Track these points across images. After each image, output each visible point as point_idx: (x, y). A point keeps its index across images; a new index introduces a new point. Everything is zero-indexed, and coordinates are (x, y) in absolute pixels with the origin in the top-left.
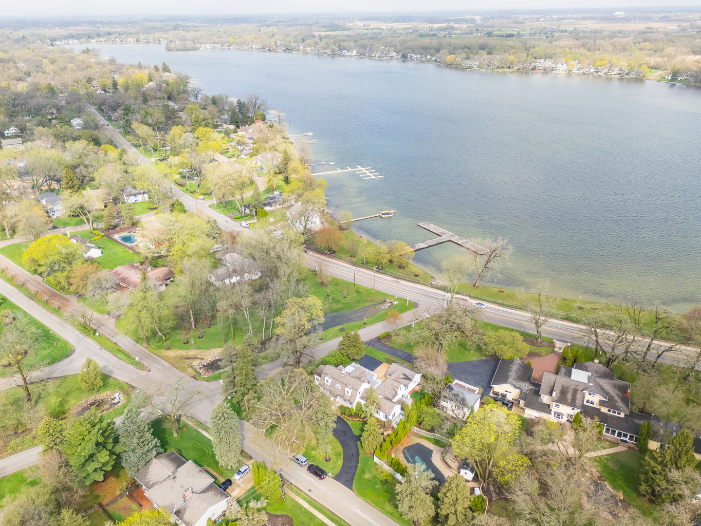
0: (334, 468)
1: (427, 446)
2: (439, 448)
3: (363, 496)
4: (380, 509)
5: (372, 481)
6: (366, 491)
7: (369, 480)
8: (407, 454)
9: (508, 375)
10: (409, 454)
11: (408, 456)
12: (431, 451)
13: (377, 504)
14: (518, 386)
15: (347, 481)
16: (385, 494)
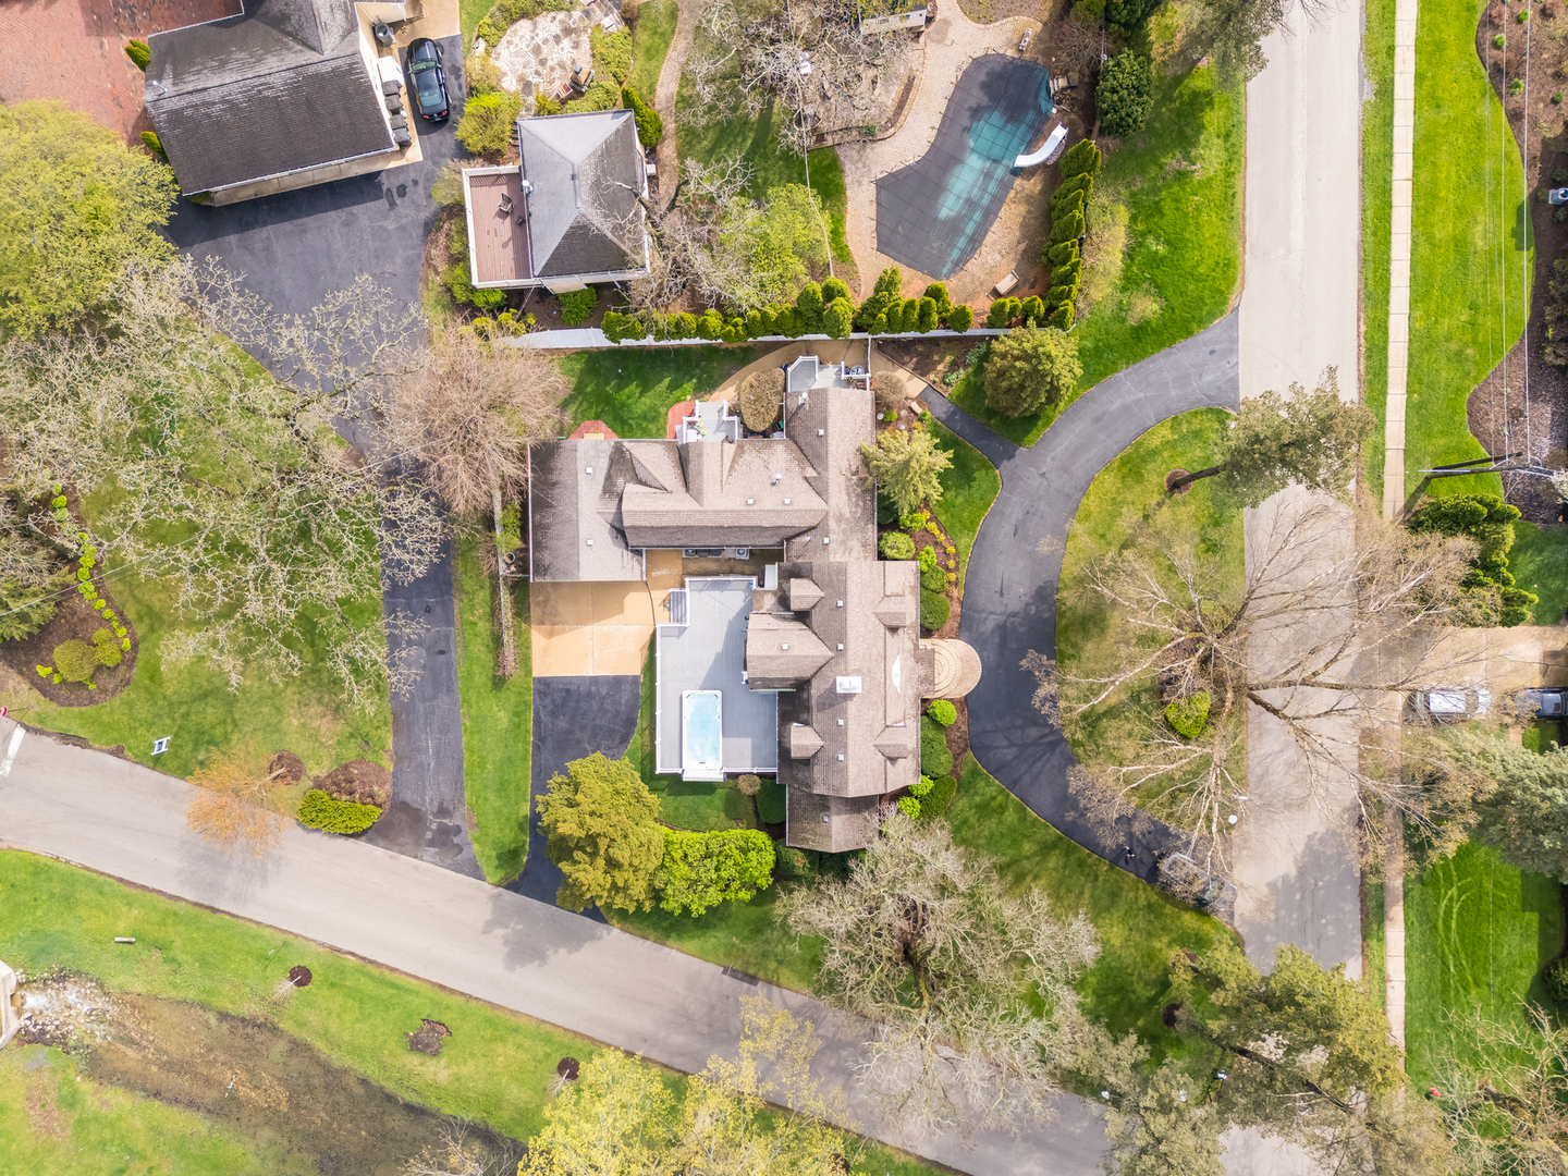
0: (1197, 434)
1: (872, 211)
2: (848, 167)
3: (1228, 264)
4: (1237, 180)
5: (1153, 281)
6: (1202, 269)
7: (1159, 290)
8: (955, 254)
9: (294, 88)
10: (952, 245)
11: (962, 242)
12: (881, 184)
13: (1228, 199)
14: (340, 16)
15: (1212, 352)
16: (1167, 206)
